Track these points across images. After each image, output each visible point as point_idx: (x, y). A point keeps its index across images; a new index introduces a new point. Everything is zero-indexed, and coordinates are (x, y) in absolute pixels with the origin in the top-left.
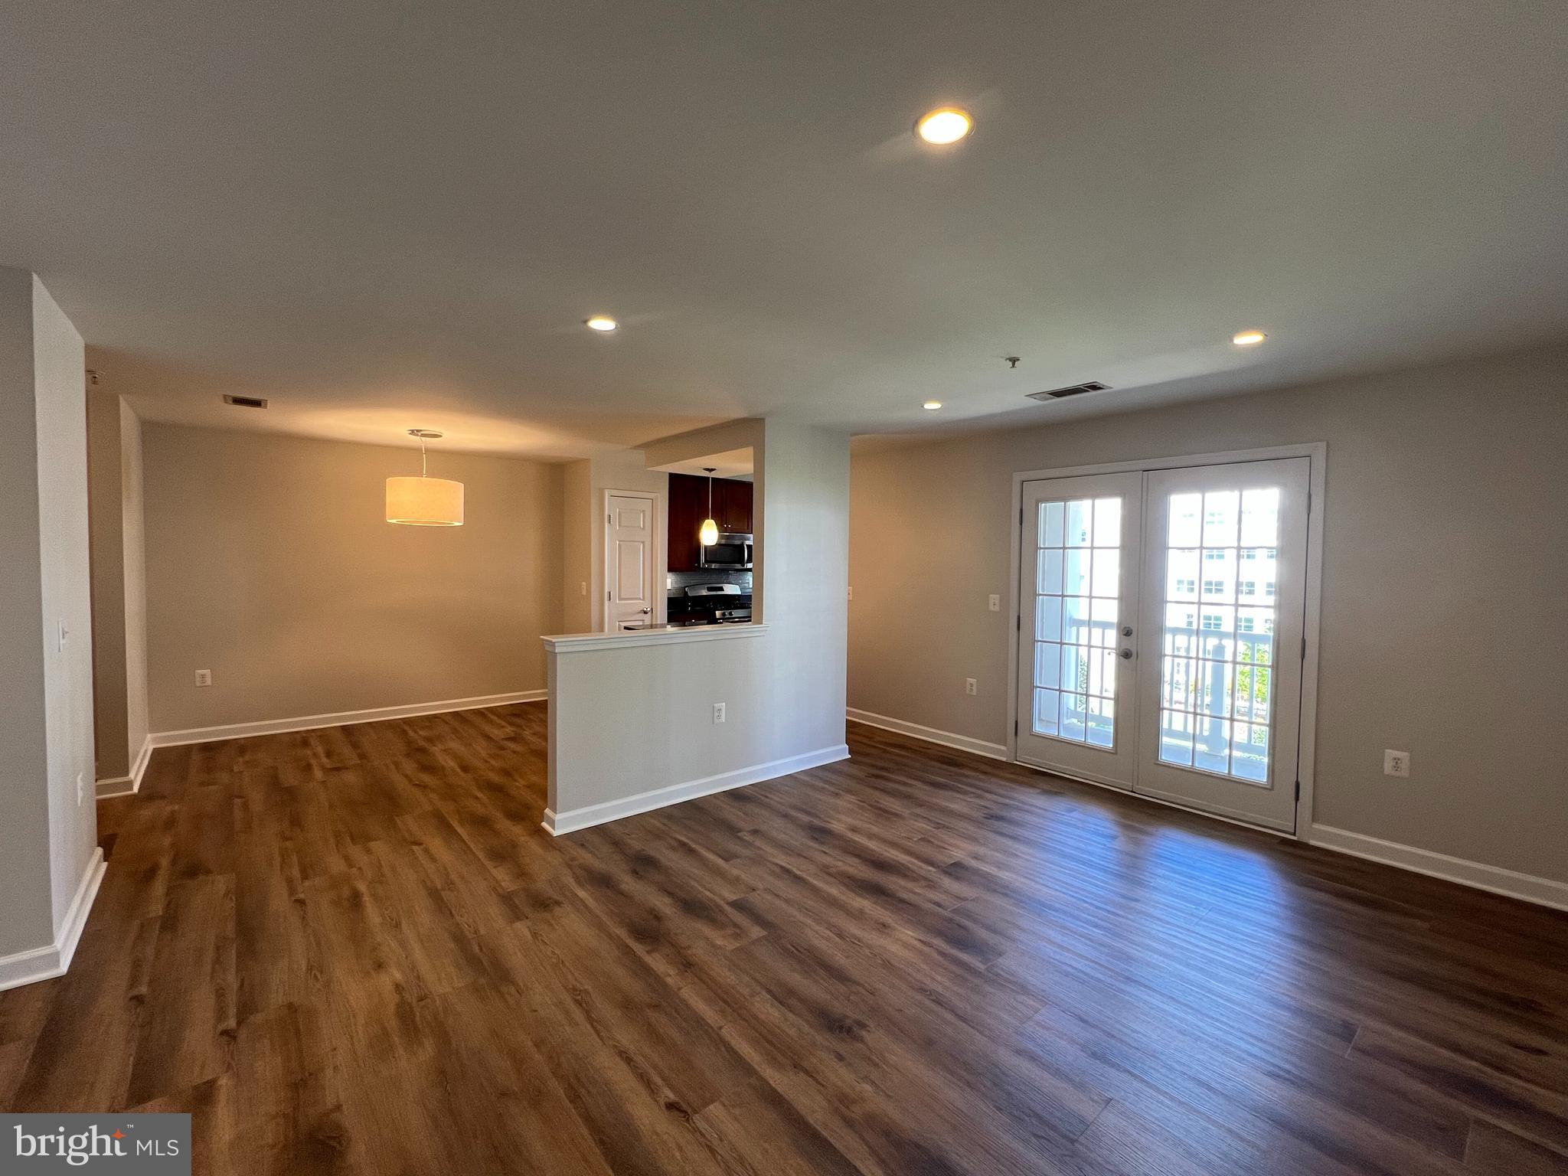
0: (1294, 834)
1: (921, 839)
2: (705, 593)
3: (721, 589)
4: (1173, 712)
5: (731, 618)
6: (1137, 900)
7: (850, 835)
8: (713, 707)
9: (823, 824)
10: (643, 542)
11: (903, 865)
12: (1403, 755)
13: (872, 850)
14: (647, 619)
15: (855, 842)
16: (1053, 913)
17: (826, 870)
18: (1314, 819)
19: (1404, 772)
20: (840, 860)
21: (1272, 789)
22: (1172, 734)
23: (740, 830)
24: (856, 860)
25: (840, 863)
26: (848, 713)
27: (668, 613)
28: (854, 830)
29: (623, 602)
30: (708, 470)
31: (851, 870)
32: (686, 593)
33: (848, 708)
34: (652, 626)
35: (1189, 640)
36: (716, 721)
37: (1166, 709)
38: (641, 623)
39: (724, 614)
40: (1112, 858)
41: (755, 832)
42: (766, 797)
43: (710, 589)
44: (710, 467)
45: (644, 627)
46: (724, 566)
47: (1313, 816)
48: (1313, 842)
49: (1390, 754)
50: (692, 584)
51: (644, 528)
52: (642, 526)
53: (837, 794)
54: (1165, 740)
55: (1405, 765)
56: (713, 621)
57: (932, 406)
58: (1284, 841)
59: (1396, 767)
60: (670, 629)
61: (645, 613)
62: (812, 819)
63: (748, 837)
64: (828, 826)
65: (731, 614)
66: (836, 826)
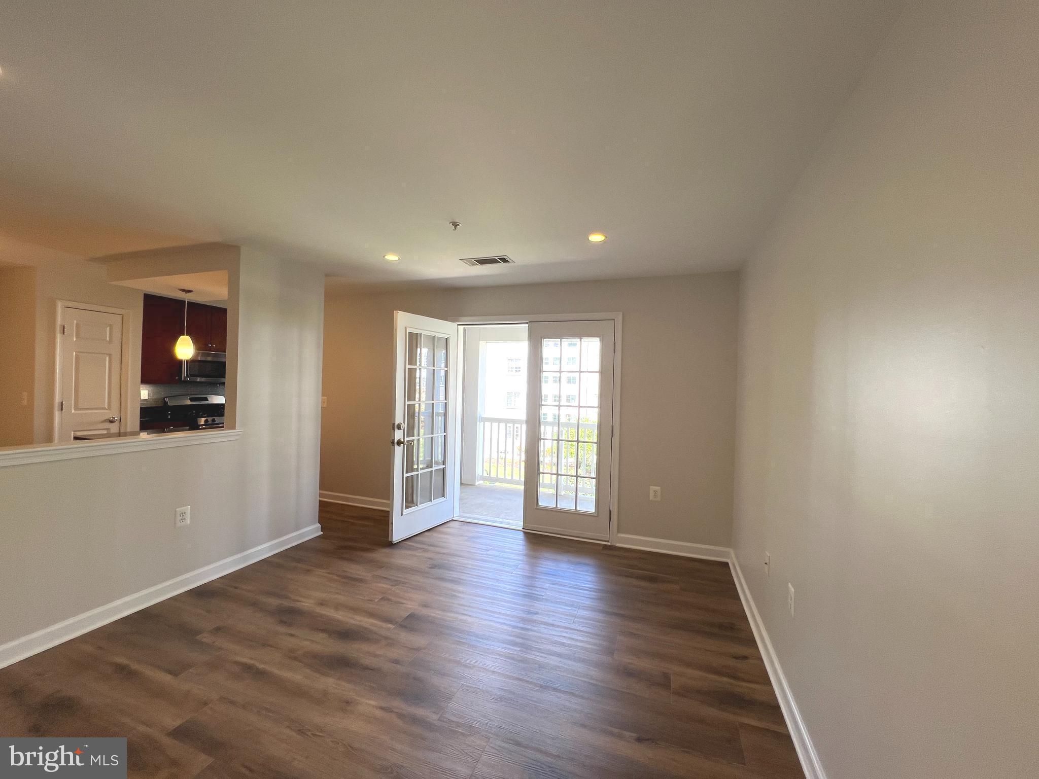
0: (609, 541)
1: (382, 599)
2: (189, 402)
3: (206, 399)
4: (545, 475)
5: (214, 424)
6: (536, 613)
7: (319, 610)
8: (176, 511)
9: (292, 604)
10: (110, 355)
11: (366, 629)
12: (658, 488)
13: (339, 621)
14: (114, 428)
15: (322, 616)
16: (485, 641)
17: (293, 656)
18: (619, 531)
19: (659, 499)
20: (306, 640)
21: (598, 516)
22: (545, 486)
23: (199, 632)
24: (322, 635)
25: (307, 643)
26: (321, 495)
27: (141, 421)
28: (322, 603)
29: (79, 412)
30: (183, 290)
31: (317, 648)
32: (166, 403)
33: (322, 492)
34: (119, 435)
35: (553, 428)
36: (179, 524)
37: (541, 473)
38: (105, 432)
39: (206, 421)
40: (517, 582)
41: (218, 630)
42: (236, 588)
43: (192, 400)
44: (186, 288)
45: (109, 436)
46: (210, 380)
47: (618, 530)
48: (618, 545)
49: (653, 488)
50: (173, 395)
51: (111, 341)
52: (108, 339)
53: (308, 571)
54: (541, 490)
55: (659, 494)
56: (195, 427)
57: (392, 257)
58: (605, 547)
59: (655, 496)
60: (144, 435)
61: (111, 422)
62: (280, 602)
63: (206, 638)
64: (298, 605)
65: (214, 420)
66: (306, 604)
